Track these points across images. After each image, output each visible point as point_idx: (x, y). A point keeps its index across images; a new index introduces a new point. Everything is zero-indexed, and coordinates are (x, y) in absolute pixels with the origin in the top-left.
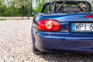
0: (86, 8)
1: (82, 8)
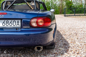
1: (30, 6)
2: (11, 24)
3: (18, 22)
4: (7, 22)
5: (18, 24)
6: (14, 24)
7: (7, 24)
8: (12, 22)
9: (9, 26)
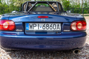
0: (57, 8)
1: (53, 8)
2: (51, 28)
3: (58, 25)
4: (47, 25)
5: (58, 27)
6: (55, 28)
7: (47, 28)
8: (52, 26)
9: (49, 29)
